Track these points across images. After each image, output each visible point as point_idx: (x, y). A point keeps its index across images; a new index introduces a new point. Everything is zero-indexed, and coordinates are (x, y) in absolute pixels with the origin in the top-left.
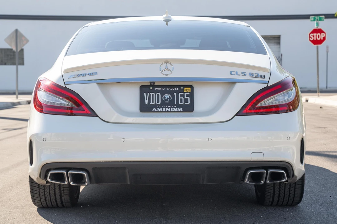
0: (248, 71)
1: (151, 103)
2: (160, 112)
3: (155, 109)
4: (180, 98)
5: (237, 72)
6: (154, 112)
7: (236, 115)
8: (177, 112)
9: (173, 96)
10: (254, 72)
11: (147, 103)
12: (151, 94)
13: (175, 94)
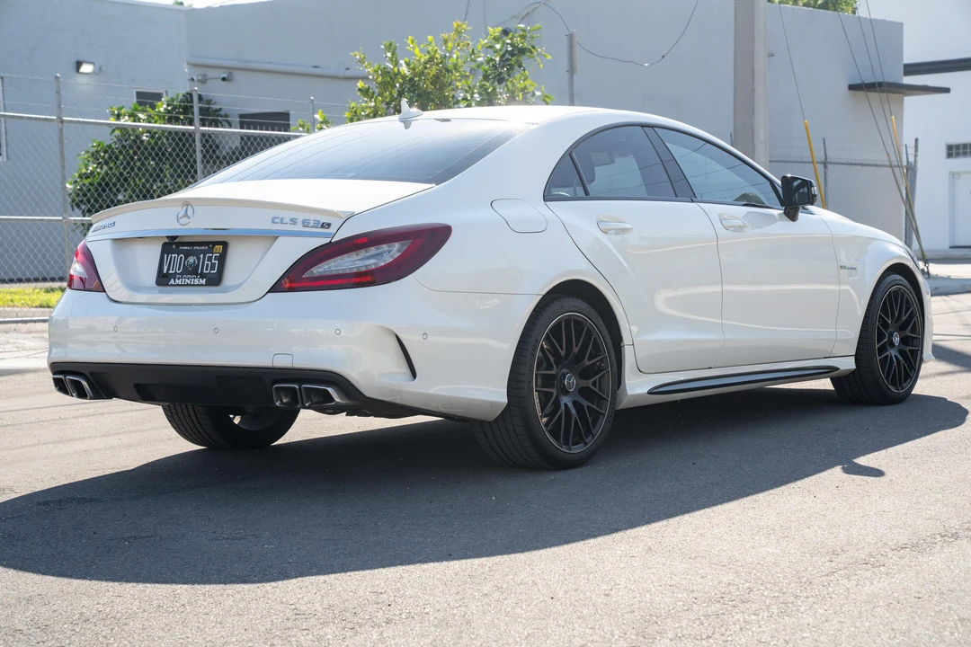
0: (301, 217)
1: (170, 272)
2: (178, 285)
3: (172, 282)
4: (206, 262)
5: (282, 219)
6: (171, 285)
7: (268, 292)
8: (198, 285)
9: (199, 259)
10: (312, 217)
11: (165, 271)
12: (173, 255)
13: (202, 256)
